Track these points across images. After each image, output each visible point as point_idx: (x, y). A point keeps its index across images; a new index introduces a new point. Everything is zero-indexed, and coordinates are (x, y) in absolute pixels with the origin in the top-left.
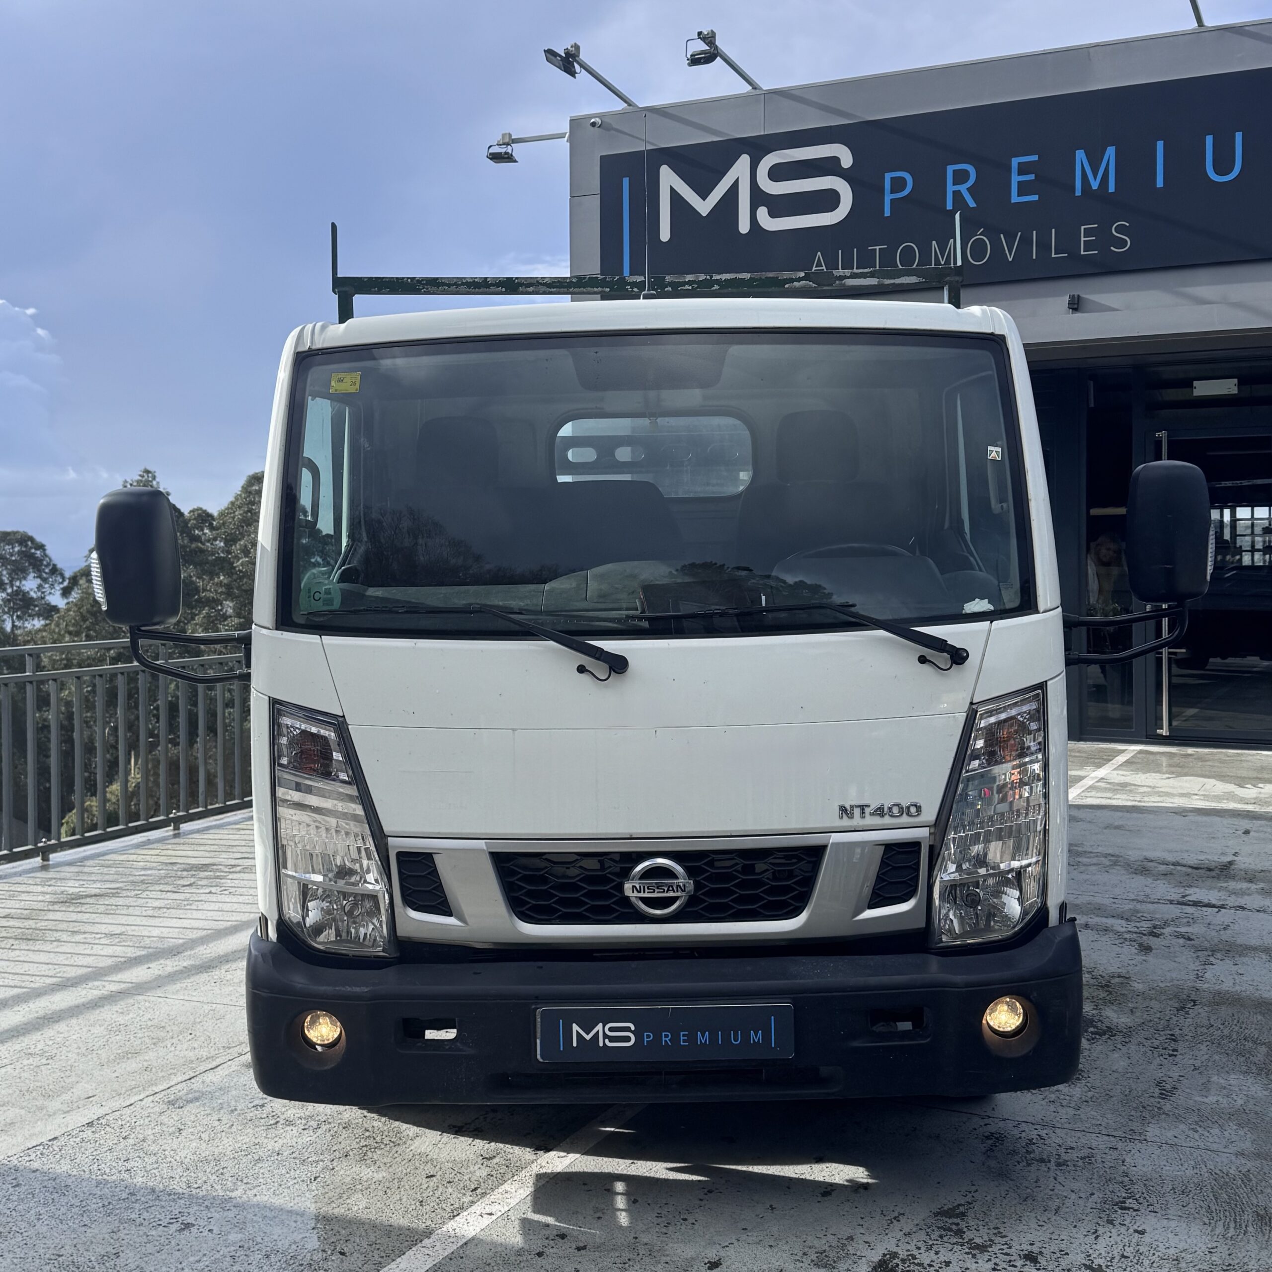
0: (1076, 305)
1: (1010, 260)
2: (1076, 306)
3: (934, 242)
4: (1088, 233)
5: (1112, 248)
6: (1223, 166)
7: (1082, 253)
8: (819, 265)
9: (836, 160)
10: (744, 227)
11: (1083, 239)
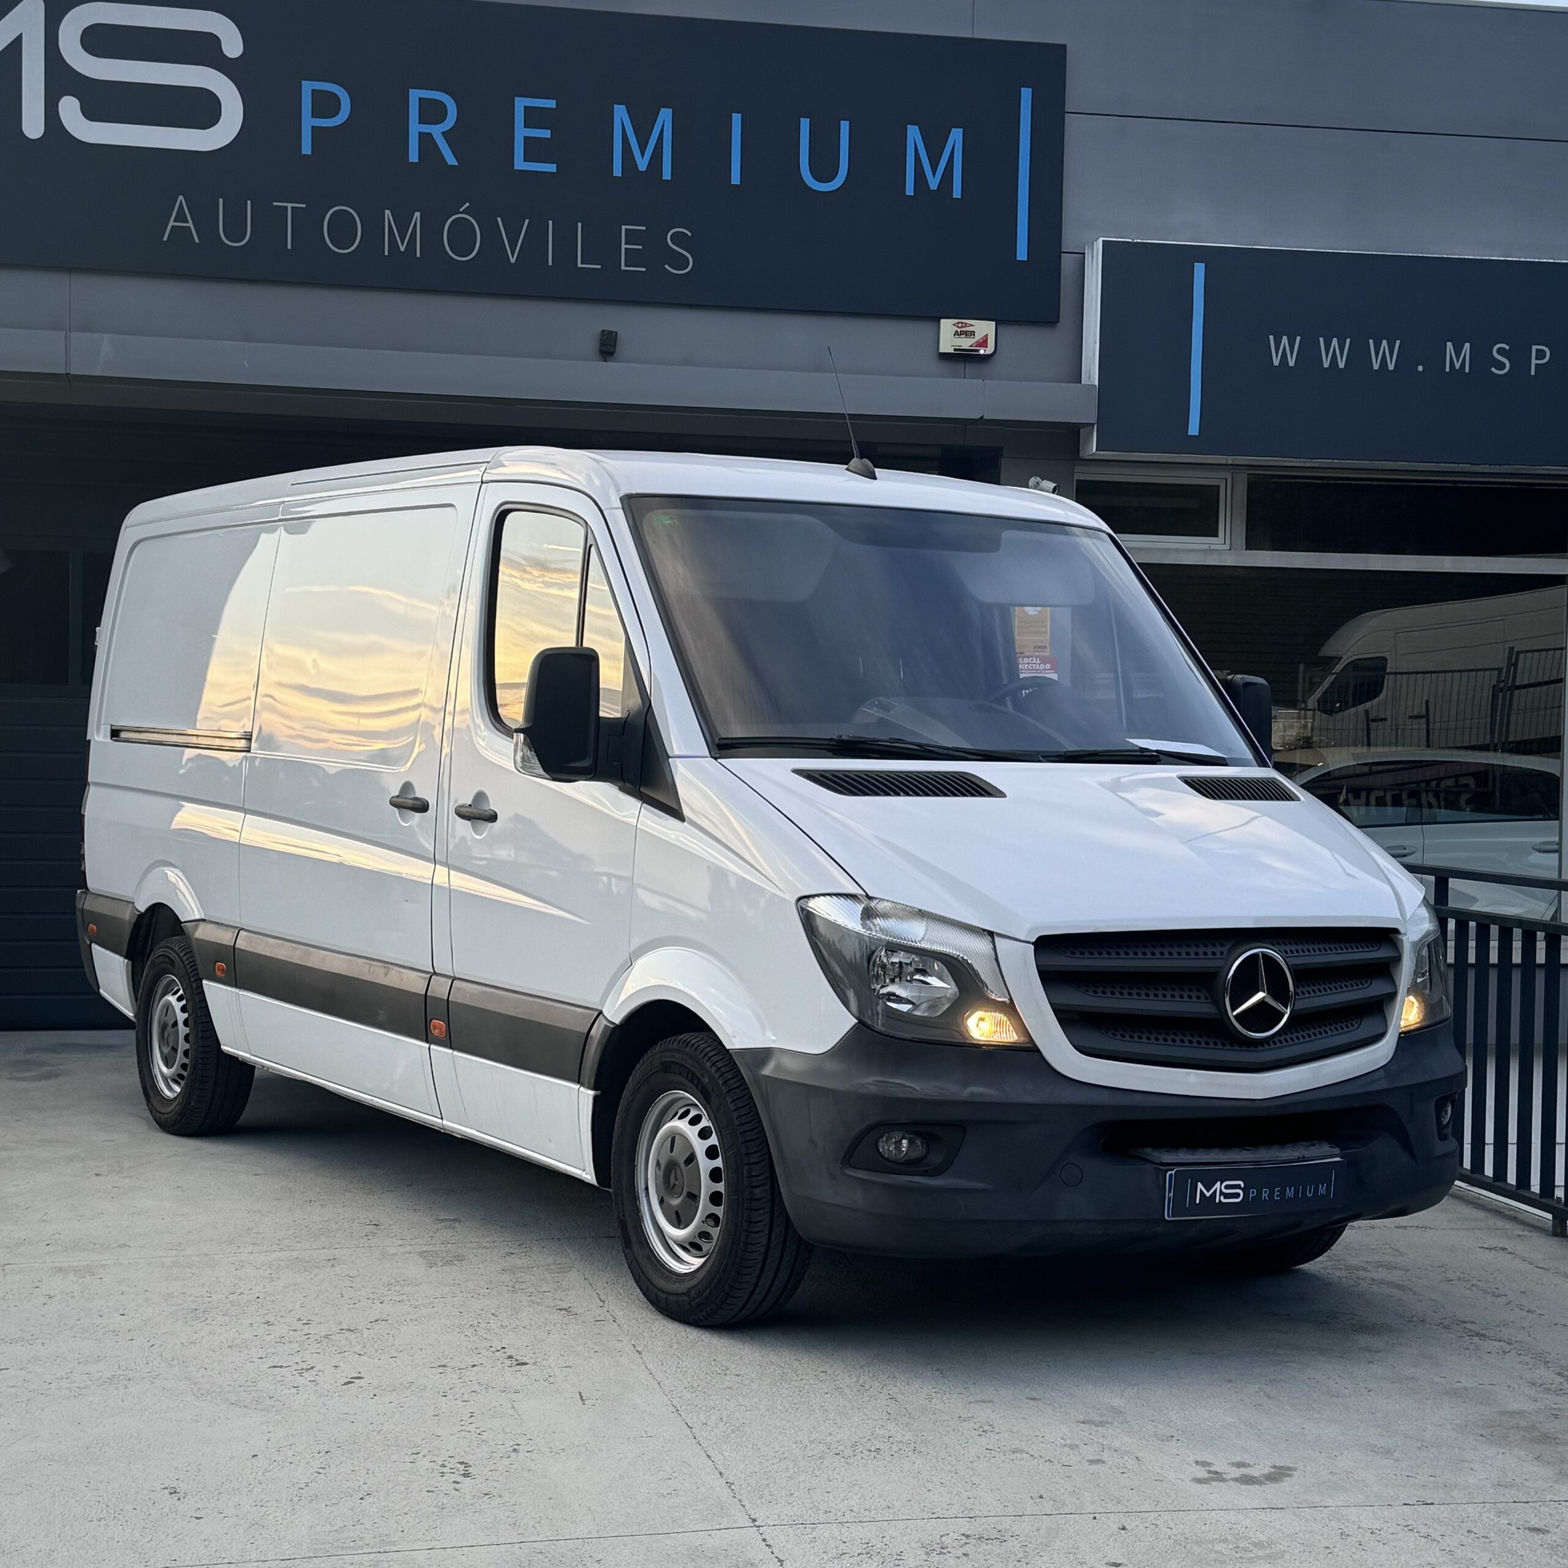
0: (608, 346)
1: (513, 261)
2: (612, 350)
3: (387, 212)
4: (631, 237)
5: (667, 266)
6: (824, 169)
7: (623, 268)
8: (181, 217)
9: (213, 40)
10: (33, 126)
11: (624, 246)
